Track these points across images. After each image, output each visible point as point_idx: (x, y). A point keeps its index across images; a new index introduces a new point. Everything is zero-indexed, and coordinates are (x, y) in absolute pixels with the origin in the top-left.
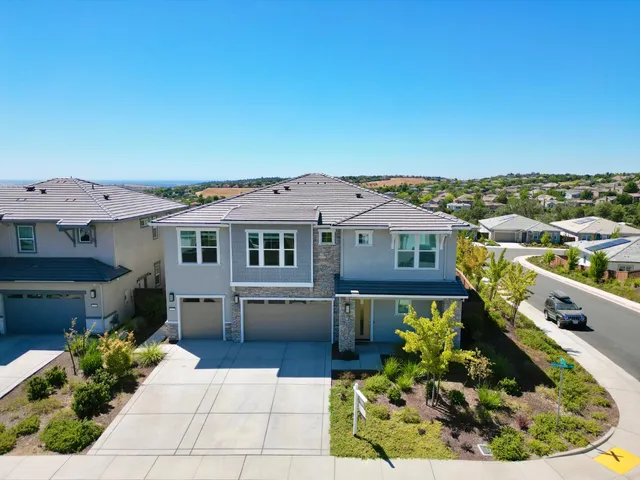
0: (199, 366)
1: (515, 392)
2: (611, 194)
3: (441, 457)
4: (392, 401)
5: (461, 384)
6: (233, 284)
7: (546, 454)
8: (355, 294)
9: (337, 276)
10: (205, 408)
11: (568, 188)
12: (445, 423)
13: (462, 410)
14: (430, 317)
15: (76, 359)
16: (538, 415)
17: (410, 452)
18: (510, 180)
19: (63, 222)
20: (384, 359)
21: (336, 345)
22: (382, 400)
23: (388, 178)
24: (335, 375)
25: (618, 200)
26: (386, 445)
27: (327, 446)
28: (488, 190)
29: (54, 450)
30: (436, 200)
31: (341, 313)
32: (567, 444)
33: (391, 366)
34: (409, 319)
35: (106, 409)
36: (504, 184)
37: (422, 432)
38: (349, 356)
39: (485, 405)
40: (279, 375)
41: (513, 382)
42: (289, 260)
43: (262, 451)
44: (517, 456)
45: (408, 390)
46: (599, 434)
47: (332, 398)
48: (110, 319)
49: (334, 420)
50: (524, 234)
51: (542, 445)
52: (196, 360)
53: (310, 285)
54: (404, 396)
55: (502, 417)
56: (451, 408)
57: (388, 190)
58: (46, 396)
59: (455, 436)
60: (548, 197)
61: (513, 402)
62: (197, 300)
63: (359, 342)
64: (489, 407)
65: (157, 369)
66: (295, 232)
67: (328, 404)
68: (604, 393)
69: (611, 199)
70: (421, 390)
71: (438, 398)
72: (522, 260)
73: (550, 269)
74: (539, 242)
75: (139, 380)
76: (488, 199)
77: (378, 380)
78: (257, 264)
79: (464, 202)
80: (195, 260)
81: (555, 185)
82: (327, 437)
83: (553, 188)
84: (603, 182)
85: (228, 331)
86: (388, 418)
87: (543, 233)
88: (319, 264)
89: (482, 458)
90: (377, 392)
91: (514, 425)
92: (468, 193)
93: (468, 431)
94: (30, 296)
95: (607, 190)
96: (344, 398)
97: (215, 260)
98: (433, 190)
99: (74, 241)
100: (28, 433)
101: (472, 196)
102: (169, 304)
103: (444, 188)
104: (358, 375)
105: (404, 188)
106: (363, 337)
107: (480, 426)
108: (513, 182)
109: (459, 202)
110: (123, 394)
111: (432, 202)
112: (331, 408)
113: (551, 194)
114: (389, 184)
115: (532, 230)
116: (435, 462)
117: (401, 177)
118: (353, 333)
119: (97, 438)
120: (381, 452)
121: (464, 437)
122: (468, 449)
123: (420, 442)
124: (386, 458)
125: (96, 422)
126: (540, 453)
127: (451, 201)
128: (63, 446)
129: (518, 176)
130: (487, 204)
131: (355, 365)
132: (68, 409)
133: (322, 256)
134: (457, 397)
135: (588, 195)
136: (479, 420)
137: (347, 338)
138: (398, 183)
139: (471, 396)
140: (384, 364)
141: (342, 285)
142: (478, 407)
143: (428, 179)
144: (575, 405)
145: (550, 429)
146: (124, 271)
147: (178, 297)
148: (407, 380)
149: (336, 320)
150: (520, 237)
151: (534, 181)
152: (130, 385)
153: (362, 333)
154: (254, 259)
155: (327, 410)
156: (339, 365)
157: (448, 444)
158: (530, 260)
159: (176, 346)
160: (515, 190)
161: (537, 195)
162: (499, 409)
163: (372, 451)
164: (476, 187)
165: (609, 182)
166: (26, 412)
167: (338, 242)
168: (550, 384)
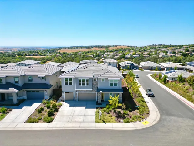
0: (70, 106)
1: (131, 111)
2: (181, 52)
3: (114, 123)
4: (107, 113)
5: (121, 110)
6: (76, 89)
7: (133, 122)
8: (101, 92)
9: (97, 88)
10: (72, 115)
11: (169, 50)
12: (116, 117)
13: (120, 115)
14: (114, 97)
15: (45, 105)
16: (134, 115)
17: (109, 122)
18: (153, 47)
19: (39, 76)
20: (107, 104)
21: (97, 102)
22: (105, 113)
23: (116, 46)
24: (97, 108)
25: (182, 54)
26: (105, 121)
27: (95, 121)
28: (146, 50)
29: (46, 122)
30: (130, 54)
31: (98, 95)
32: (137, 120)
33: (108, 106)
34: (110, 98)
35: (54, 115)
36: (151, 48)
37: (112, 119)
38: (100, 104)
39: (124, 114)
40: (86, 108)
41: (131, 109)
42: (87, 84)
43: (83, 122)
44: (128, 122)
45: (110, 111)
46: (144, 119)
47: (96, 112)
48: (49, 96)
49: (96, 116)
50: (151, 67)
51: (133, 120)
52: (69, 105)
53: (92, 90)
54: (109, 112)
55: (127, 116)
56: (118, 114)
57: (116, 50)
58: (41, 113)
59: (118, 119)
60: (163, 53)
61: (130, 113)
62: (68, 93)
63: (102, 101)
64: (125, 114)
65: (61, 107)
66: (89, 79)
67: (95, 114)
68: (149, 111)
69: (181, 54)
70: (113, 111)
71: (116, 112)
72: (149, 76)
73: (155, 78)
74: (155, 70)
75: (58, 109)
76: (145, 54)
77: (105, 109)
78: (81, 85)
79: (138, 55)
80: (68, 84)
81: (165, 49)
82: (95, 119)
83: (165, 50)
84: (180, 48)
85: (75, 99)
86: (106, 116)
87: (156, 67)
88: (94, 85)
89: (122, 123)
90: (105, 111)
91: (129, 117)
92: (140, 52)
93: (120, 118)
94: (32, 92)
95: (180, 51)
96: (98, 113)
97: (72, 84)
98: (129, 51)
99: (41, 79)
100: (40, 119)
101: (140, 53)
102: (62, 93)
103: (132, 50)
104: (101, 108)
105: (121, 50)
106: (103, 100)
107: (122, 117)
108: (154, 48)
109: (136, 55)
110: (56, 112)
111: (129, 55)
112: (96, 114)
113: (163, 52)
114: (116, 48)
115: (153, 66)
116: (113, 123)
117: (120, 46)
118: (100, 99)
119: (53, 120)
120: (104, 122)
121: (119, 119)
122: (119, 121)
123: (111, 120)
124: (105, 123)
125: (52, 117)
126: (132, 122)
127: (134, 55)
128: (48, 121)
129: (156, 45)
130: (144, 56)
131: (101, 106)
132: (46, 115)
133: (94, 84)
134: (120, 112)
135: (174, 53)
136: (123, 116)
137: (99, 100)
138: (119, 48)
139: (122, 112)
140: (106, 106)
141: (98, 90)
142: (123, 114)
143: (128, 46)
144: (141, 114)
145: (135, 118)
146: (52, 86)
147: (64, 92)
148: (111, 109)
149: (97, 97)
150: (150, 68)
151: (160, 48)
152: (57, 110)
153: (103, 99)
154: (80, 84)
155: (95, 115)
156: (97, 106)
157: (116, 121)
158: (151, 76)
159: (64, 102)
160: (153, 51)
161: (160, 52)
162: (127, 114)
163: (102, 122)
164: (142, 49)
165: (181, 48)
166: (38, 116)
167: (98, 81)
168: (138, 109)
